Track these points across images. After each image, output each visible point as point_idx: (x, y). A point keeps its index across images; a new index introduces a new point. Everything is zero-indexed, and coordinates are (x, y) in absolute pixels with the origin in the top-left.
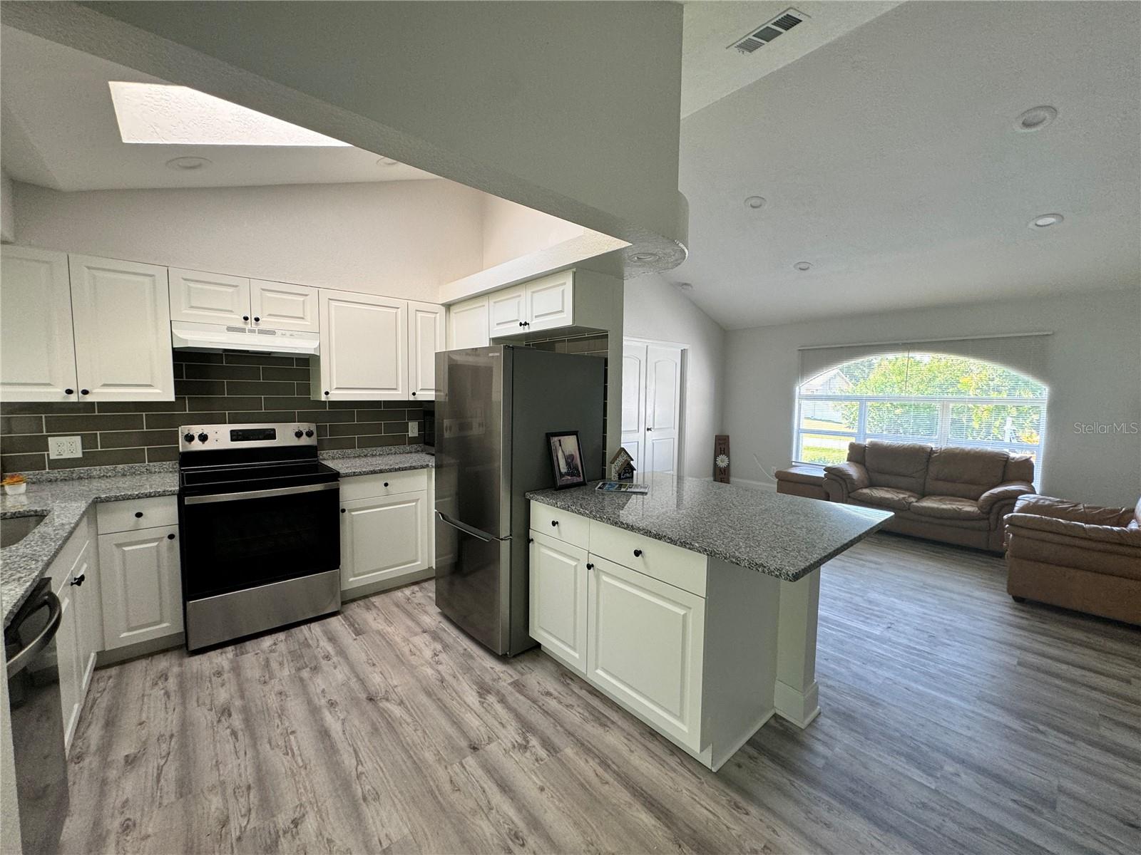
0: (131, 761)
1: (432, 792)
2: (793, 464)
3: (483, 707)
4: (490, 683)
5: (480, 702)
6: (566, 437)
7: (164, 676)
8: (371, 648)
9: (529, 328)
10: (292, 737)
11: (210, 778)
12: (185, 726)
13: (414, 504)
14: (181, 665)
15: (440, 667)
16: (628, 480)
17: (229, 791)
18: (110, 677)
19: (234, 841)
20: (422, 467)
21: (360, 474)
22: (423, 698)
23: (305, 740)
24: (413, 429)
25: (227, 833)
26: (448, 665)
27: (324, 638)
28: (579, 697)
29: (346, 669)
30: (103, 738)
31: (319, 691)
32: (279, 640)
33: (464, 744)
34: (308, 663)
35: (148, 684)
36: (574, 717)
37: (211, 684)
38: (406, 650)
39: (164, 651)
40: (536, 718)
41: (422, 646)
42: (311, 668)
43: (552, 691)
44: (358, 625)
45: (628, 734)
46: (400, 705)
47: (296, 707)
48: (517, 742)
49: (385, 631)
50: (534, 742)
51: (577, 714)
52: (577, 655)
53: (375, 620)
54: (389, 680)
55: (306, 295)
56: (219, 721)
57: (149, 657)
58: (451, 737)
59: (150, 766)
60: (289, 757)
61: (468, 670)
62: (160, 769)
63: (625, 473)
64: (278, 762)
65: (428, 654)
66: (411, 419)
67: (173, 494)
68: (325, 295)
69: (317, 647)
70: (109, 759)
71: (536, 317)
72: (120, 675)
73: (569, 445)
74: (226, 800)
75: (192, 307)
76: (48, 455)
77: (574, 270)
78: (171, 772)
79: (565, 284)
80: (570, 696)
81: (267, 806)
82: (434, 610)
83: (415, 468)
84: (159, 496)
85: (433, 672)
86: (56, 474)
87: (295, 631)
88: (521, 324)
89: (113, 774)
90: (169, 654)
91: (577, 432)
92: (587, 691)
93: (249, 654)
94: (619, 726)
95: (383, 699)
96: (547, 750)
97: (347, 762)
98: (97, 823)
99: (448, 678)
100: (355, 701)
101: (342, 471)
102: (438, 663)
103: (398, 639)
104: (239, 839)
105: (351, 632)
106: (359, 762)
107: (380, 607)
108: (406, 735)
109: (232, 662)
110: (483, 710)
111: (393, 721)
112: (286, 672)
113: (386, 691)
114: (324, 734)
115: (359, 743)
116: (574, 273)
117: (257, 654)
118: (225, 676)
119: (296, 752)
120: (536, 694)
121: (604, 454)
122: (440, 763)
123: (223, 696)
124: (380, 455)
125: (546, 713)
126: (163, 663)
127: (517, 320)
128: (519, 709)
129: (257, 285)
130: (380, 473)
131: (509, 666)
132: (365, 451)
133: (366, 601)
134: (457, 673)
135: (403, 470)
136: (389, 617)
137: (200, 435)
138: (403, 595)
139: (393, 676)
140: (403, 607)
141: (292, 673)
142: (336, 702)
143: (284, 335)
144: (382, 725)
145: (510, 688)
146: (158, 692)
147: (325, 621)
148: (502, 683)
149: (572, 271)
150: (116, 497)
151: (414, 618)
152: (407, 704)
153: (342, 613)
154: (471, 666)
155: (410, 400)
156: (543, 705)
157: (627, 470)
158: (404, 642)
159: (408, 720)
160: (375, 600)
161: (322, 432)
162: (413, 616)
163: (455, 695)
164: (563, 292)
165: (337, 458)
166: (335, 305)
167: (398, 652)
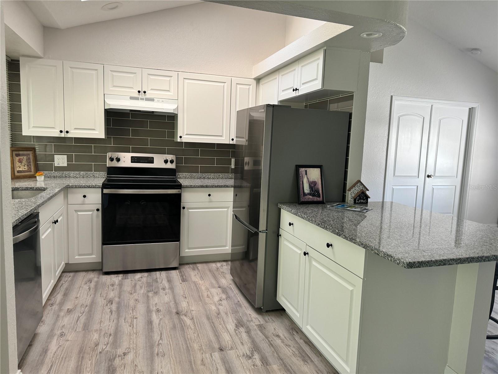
0: (69, 311)
1: (190, 362)
3: (235, 332)
4: (245, 321)
5: (235, 329)
6: (312, 169)
7: (90, 281)
8: (187, 289)
9: (299, 92)
10: (135, 320)
11: (96, 326)
12: (93, 303)
13: (226, 209)
14: (98, 278)
15: (220, 307)
16: (364, 204)
17: (103, 333)
18: (70, 276)
19: (98, 352)
21: (194, 187)
22: (205, 321)
23: (140, 323)
25: (96, 349)
26: (225, 306)
27: (166, 279)
28: (297, 343)
29: (171, 297)
30: (62, 300)
31: (154, 303)
32: (144, 276)
33: (216, 346)
34: (153, 289)
35: (84, 282)
36: (288, 352)
37: (108, 289)
38: (205, 294)
39: (93, 270)
40: (264, 345)
41: (215, 294)
42: (154, 292)
43: (281, 335)
44: (185, 277)
45: (319, 370)
46: (191, 319)
47: (141, 308)
48: (246, 354)
49: (198, 282)
50: (256, 356)
51: (291, 351)
52: (298, 315)
53: (195, 276)
54: (190, 307)
55: (171, 77)
56: (107, 305)
57: (87, 271)
58: (211, 341)
59: (75, 315)
60: (131, 328)
61: (235, 312)
62: (79, 317)
63: (361, 199)
64: (126, 328)
65: (216, 299)
67: (99, 188)
68: (182, 76)
69: (161, 283)
70: (62, 308)
71: (303, 84)
72: (74, 276)
74: (100, 337)
75: (114, 86)
76: (54, 163)
78: (83, 320)
79: (319, 59)
80: (292, 341)
81: (115, 344)
82: (230, 277)
84: (93, 188)
85: (215, 308)
86: (57, 174)
87: (153, 273)
89: (62, 314)
90: (95, 272)
91: (321, 166)
92: (304, 341)
93: (128, 280)
94: (315, 364)
95: (184, 315)
96: (262, 363)
97: (155, 337)
98: (52, 330)
99: (223, 314)
100: (170, 312)
101: (183, 184)
102: (220, 304)
103: (203, 288)
104: (100, 353)
105: (180, 279)
106: (161, 339)
107: (200, 270)
108: (188, 333)
109: (120, 281)
110: (235, 334)
111: (185, 326)
112: (142, 291)
113: (187, 311)
114: (150, 323)
115: (164, 331)
116: (325, 51)
117: (132, 280)
118: (115, 287)
119: (135, 327)
120: (270, 334)
121: (345, 185)
122: (200, 351)
123: (112, 295)
124: (213, 178)
125: (271, 345)
126: (92, 275)
127: (290, 88)
128: (256, 339)
129: (146, 72)
130: (206, 187)
131: (261, 316)
132: (204, 175)
133: (194, 266)
134: (228, 312)
135: (220, 187)
136: (203, 276)
137: (117, 158)
138: (215, 266)
139: (193, 305)
140: (213, 272)
141: (145, 292)
142: (160, 310)
143: (159, 101)
144: (178, 326)
145: (256, 327)
146: (86, 287)
147: (169, 271)
148: (252, 323)
149: (324, 49)
150: (76, 186)
151: (217, 279)
152: (195, 320)
153: (180, 269)
154: (238, 310)
155: (230, 143)
156: (272, 341)
157: (362, 197)
158: (206, 290)
159: (193, 328)
160: (199, 266)
161: (179, 161)
162: (217, 278)
163: (222, 322)
164: (318, 64)
165: (187, 178)
166: (187, 82)
167: (201, 294)
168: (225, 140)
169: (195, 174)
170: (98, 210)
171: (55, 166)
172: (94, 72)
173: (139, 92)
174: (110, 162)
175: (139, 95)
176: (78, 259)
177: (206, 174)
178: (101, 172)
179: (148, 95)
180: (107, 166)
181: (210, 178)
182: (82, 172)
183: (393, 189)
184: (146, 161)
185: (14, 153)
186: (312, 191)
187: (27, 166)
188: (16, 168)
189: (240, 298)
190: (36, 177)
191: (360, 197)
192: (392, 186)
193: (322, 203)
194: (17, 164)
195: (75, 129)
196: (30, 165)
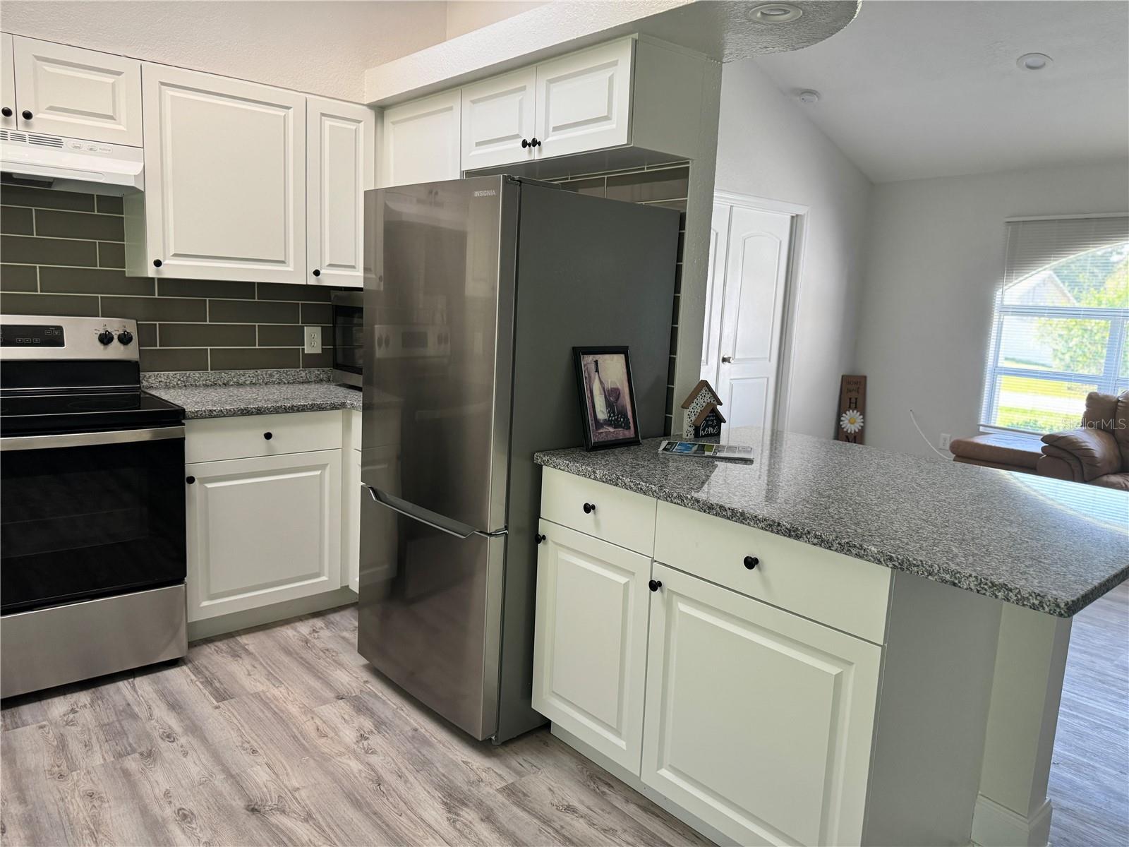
2: (981, 429)
3: (455, 827)
4: (465, 787)
5: (449, 819)
6: (607, 356)
8: (247, 723)
9: (540, 151)
13: (318, 473)
15: (373, 759)
16: (713, 439)
20: (334, 407)
21: (222, 414)
22: (351, 814)
24: (313, 340)
26: (386, 753)
27: (159, 702)
28: (625, 816)
29: (205, 758)
31: (160, 795)
32: (80, 705)
34: (135, 745)
38: (309, 727)
41: (338, 722)
42: (141, 754)
43: (575, 804)
44: (220, 682)
46: (306, 821)
47: (121, 819)
49: (268, 694)
52: (622, 744)
53: (249, 674)
54: (283, 777)
55: (119, 74)
61: (423, 765)
63: (708, 426)
65: (349, 735)
66: (309, 321)
68: (154, 74)
69: (150, 719)
71: (555, 129)
73: (612, 370)
77: (636, 36)
79: (615, 63)
80: (609, 813)
82: (355, 660)
83: (320, 408)
85: (361, 767)
87: (109, 689)
88: (525, 144)
91: (627, 348)
92: (639, 806)
93: (28, 728)
95: (278, 809)
99: (390, 778)
100: (225, 812)
101: (188, 408)
102: (368, 751)
103: (294, 710)
105: (207, 693)
107: (256, 654)
110: (455, 833)
112: (98, 760)
113: (280, 796)
116: (635, 43)
117: (41, 727)
120: (548, 810)
121: (670, 392)
124: (252, 384)
125: (566, 840)
127: (517, 136)
128: (519, 834)
129: (28, 48)
130: (258, 414)
131: (495, 760)
132: (225, 376)
133: (231, 642)
134: (404, 769)
135: (298, 411)
136: (274, 670)
138: (295, 633)
139: (289, 770)
140: (297, 654)
141: (108, 761)
142: (192, 814)
143: (79, 148)
145: (501, 798)
147: (159, 674)
148: (485, 789)
149: (633, 39)
151: (319, 674)
152: (321, 820)
153: (190, 661)
154: (428, 757)
155: (309, 283)
156: (562, 827)
157: (711, 420)
158: (304, 714)
160: (246, 642)
161: (146, 335)
162: (318, 671)
163: (404, 808)
164: (611, 79)
165: (174, 387)
166: (172, 96)
167: (295, 730)
168: (293, 273)
169: (197, 374)
173: (7, 113)
175: (7, 122)
177: (233, 373)
179: (39, 127)
184: (36, 340)
186: (612, 415)
189: (415, 720)
193: (633, 442)
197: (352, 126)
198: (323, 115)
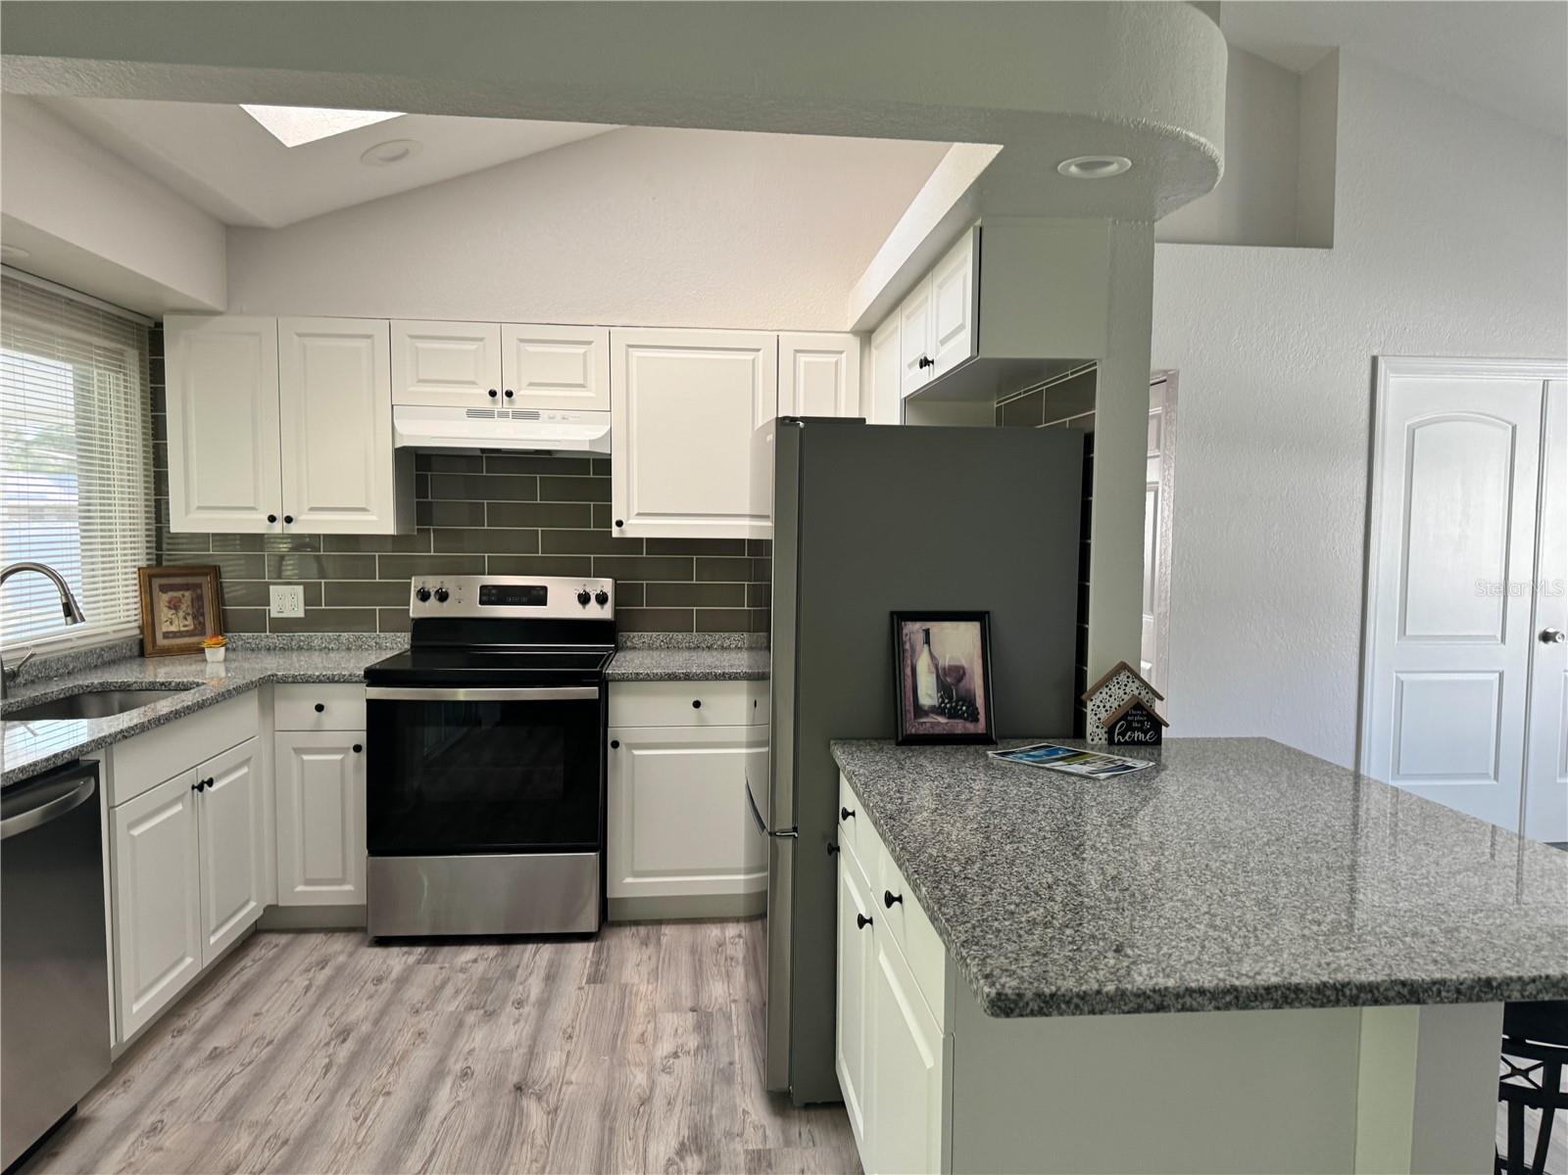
0: (213, 1056)
4: (718, 1135)
5: (670, 1160)
6: (948, 625)
7: (323, 964)
8: (590, 1009)
9: (937, 367)
10: (381, 1099)
11: (258, 1112)
12: (294, 1034)
14: (351, 955)
15: (662, 1079)
17: (265, 1137)
18: (276, 946)
21: (648, 678)
22: (591, 1120)
23: (389, 1114)
26: (680, 1078)
27: (542, 972)
29: (528, 1030)
30: (215, 1017)
31: (466, 1050)
32: (485, 956)
34: (488, 1002)
35: (303, 967)
38: (637, 1030)
39: (349, 930)
41: (668, 1033)
42: (486, 1012)
44: (608, 966)
46: (549, 1113)
47: (421, 1060)
49: (635, 988)
53: (638, 965)
54: (569, 1069)
55: (590, 343)
56: (328, 1044)
57: (330, 932)
59: (229, 1066)
60: (355, 1125)
61: (702, 1100)
62: (230, 1077)
64: (341, 1125)
65: (666, 1047)
67: (358, 682)
68: (621, 338)
69: (521, 984)
70: (199, 1045)
71: (941, 341)
72: (286, 946)
74: (252, 1146)
75: (420, 381)
76: (269, 610)
77: (978, 223)
78: (234, 1088)
84: (344, 682)
85: (644, 1082)
87: (518, 948)
88: (920, 364)
89: (191, 1062)
91: (985, 614)
93: (433, 966)
95: (537, 1095)
99: (659, 1101)
100: (497, 1083)
102: (666, 1069)
103: (641, 1008)
105: (586, 972)
106: (423, 1169)
107: (664, 947)
108: (515, 1160)
109: (407, 969)
111: (519, 1131)
112: (452, 1006)
113: (550, 1084)
114: (420, 1112)
115: (447, 1144)
117: (442, 968)
118: (383, 986)
119: (369, 1122)
121: (1081, 673)
123: (358, 1012)
126: (338, 947)
127: (912, 356)
129: (512, 333)
130: (685, 679)
131: (779, 1121)
132: (709, 638)
133: (652, 930)
134: (680, 1099)
135: (730, 679)
136: (663, 967)
137: (437, 592)
138: (719, 934)
139: (580, 1065)
140: (700, 955)
141: (459, 1009)
142: (473, 1074)
143: (553, 418)
144: (498, 1133)
145: (741, 1159)
146: (301, 982)
147: (567, 945)
148: (738, 1146)
150: (294, 677)
151: (699, 982)
152: (559, 1120)
153: (599, 940)
154: (715, 1094)
157: (1138, 722)
158: (646, 1016)
159: (539, 1141)
160: (667, 932)
161: (624, 595)
162: (702, 978)
163: (641, 1132)
164: (964, 279)
165: (657, 648)
166: (638, 358)
167: (622, 1030)
169: (680, 636)
170: (357, 749)
171: (272, 616)
172: (363, 344)
173: (493, 394)
174: (420, 603)
175: (494, 402)
176: (303, 893)
177: (717, 635)
178: (399, 634)
179: (520, 403)
180: (411, 615)
181: (728, 648)
182: (346, 634)
183: (1401, 684)
184: (524, 600)
185: (156, 582)
186: (946, 701)
187: (194, 618)
188: (160, 624)
189: (741, 1054)
190: (202, 651)
191: (1129, 723)
192: (1397, 672)
193: (984, 740)
194: (162, 615)
195: (312, 509)
196: (203, 615)
197: (832, 359)
198: (797, 351)
